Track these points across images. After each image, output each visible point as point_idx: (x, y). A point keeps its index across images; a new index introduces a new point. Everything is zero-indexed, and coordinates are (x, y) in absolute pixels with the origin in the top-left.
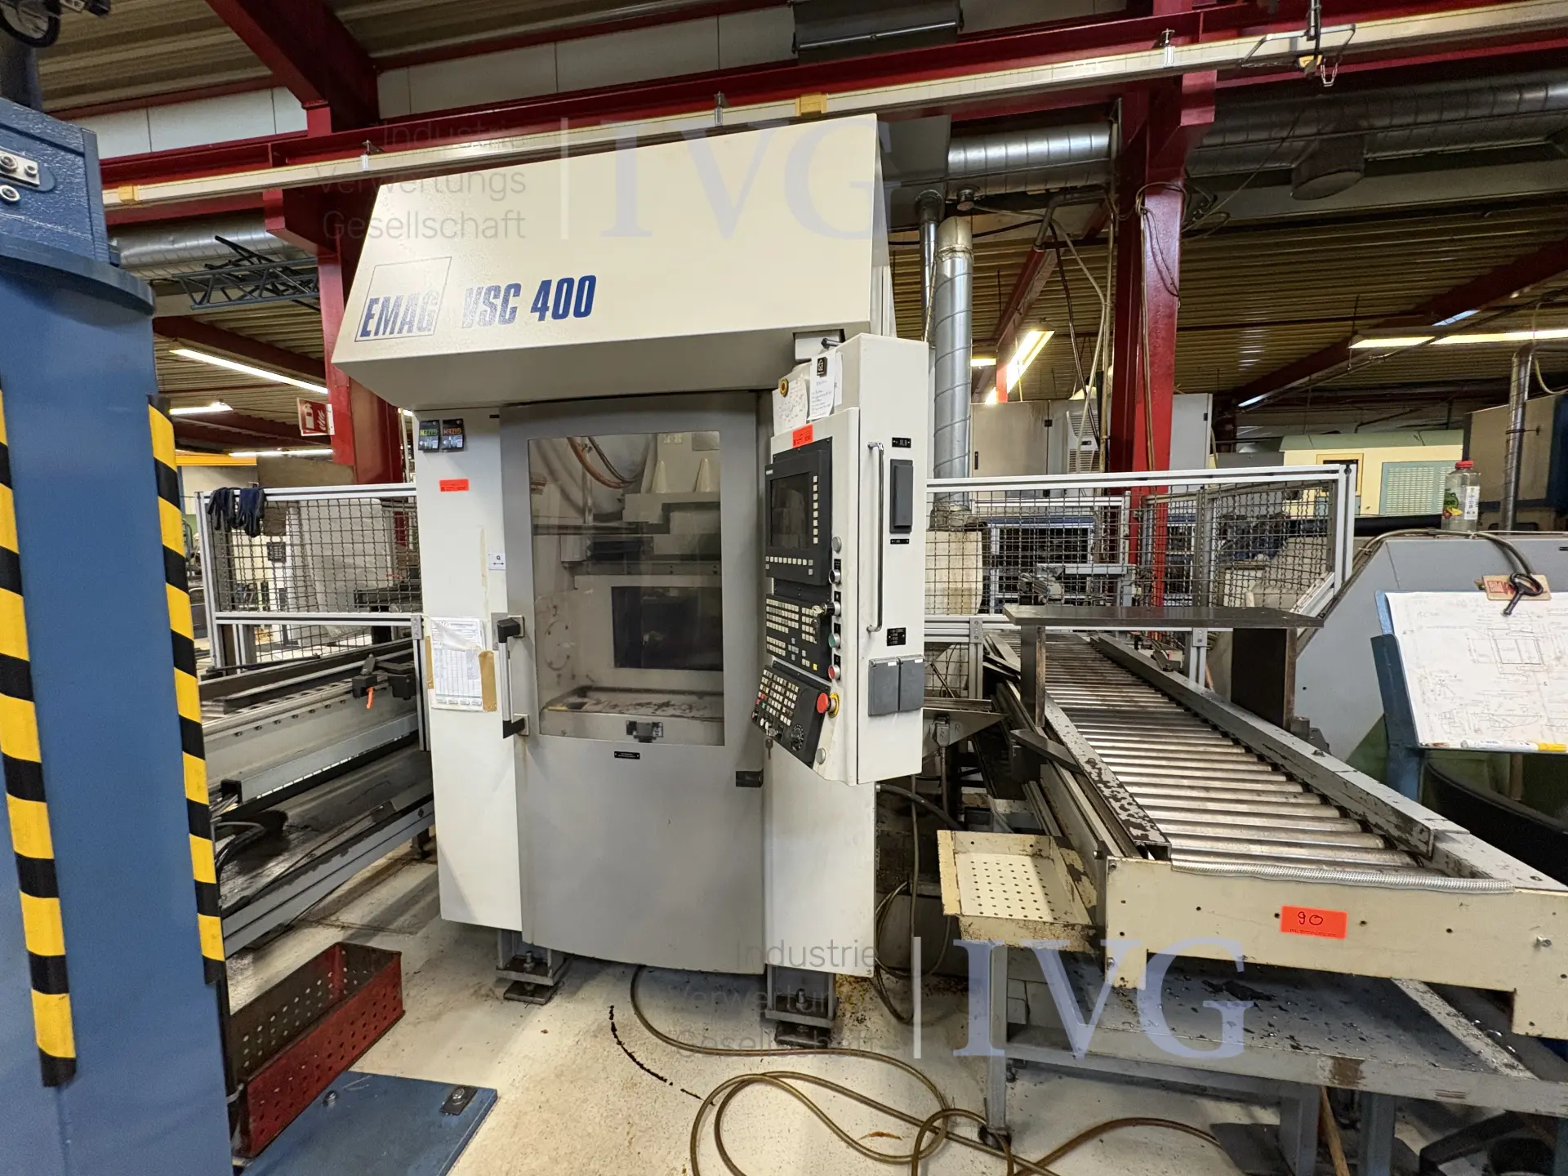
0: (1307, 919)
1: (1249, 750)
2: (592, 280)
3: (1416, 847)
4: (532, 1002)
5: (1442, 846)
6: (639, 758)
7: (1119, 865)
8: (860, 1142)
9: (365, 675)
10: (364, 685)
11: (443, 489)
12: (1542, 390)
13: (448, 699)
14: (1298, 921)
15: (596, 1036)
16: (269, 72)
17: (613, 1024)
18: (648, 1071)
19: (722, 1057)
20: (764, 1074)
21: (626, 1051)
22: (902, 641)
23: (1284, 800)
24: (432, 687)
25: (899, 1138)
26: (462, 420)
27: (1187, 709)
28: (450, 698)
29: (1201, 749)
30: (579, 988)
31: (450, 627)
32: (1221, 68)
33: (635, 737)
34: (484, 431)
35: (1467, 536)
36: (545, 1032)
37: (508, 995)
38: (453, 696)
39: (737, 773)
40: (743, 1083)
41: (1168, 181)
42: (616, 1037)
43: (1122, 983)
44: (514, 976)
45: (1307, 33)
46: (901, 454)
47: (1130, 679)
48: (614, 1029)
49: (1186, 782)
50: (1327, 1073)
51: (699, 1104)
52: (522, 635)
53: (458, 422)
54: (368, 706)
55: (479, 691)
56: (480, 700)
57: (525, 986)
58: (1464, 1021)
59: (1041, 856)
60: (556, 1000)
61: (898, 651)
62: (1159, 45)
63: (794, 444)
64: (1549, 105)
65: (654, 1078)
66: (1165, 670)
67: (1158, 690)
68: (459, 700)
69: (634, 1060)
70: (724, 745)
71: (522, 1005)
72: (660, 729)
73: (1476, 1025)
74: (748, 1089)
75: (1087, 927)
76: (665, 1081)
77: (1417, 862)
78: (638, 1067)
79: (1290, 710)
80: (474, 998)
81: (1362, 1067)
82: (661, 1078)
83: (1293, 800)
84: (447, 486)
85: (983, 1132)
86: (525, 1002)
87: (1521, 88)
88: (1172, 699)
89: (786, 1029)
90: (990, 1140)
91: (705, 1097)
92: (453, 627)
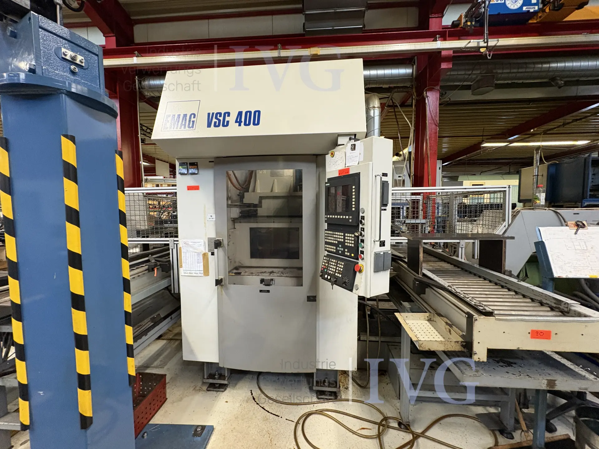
0: (539, 334)
1: (490, 281)
2: (259, 112)
3: (563, 309)
4: (219, 391)
5: (573, 308)
6: (269, 292)
7: (478, 319)
8: (357, 432)
9: (153, 263)
10: (153, 267)
11: (188, 189)
12: (544, 162)
13: (188, 272)
14: (537, 334)
15: (247, 402)
16: (90, 20)
17: (253, 397)
18: (271, 413)
19: (299, 406)
20: (316, 411)
21: (261, 406)
22: (384, 245)
23: (511, 297)
24: (182, 267)
25: (370, 429)
26: (197, 163)
27: (462, 269)
28: (190, 271)
29: (475, 282)
30: (236, 384)
31: (190, 243)
32: (454, 50)
33: (264, 285)
34: (206, 167)
35: (546, 209)
36: (227, 402)
37: (208, 389)
38: (191, 270)
39: (308, 296)
40: (309, 415)
41: (435, 86)
42: (255, 401)
43: (479, 360)
44: (211, 381)
45: (484, 41)
46: (384, 179)
47: (436, 260)
48: (254, 399)
49: (477, 292)
50: (545, 385)
51: (294, 424)
52: (222, 246)
53: (196, 164)
54: (155, 275)
55: (202, 268)
56: (203, 272)
57: (216, 385)
58: (576, 366)
59: (431, 320)
60: (228, 389)
61: (383, 249)
62: (435, 40)
63: (339, 174)
64: (550, 70)
65: (274, 416)
66: (450, 256)
67: (448, 263)
68: (193, 272)
69: (265, 410)
70: (302, 285)
71: (215, 392)
72: (273, 281)
73: (581, 368)
74: (311, 417)
75: (462, 342)
76: (279, 416)
77: (563, 314)
78: (267, 412)
79: (504, 268)
80: (194, 391)
81: (556, 382)
82: (277, 416)
83: (514, 297)
84: (190, 188)
85: (400, 424)
86: (216, 391)
87: (542, 63)
88: (455, 266)
89: (320, 394)
90: (403, 426)
91: (296, 421)
92: (192, 243)
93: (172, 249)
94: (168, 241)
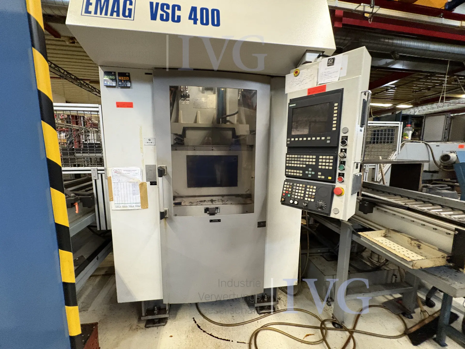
2: (218, 12)
4: (160, 326)
6: (220, 221)
8: (304, 340)
9: (72, 197)
10: (74, 202)
13: (121, 205)
15: (193, 332)
17: (197, 325)
18: (221, 339)
19: (245, 325)
20: (262, 327)
21: (208, 334)
24: (113, 200)
25: (313, 335)
26: (129, 73)
28: (123, 205)
31: (123, 172)
33: (208, 214)
36: (171, 336)
37: (147, 326)
38: (125, 204)
39: (258, 222)
40: (257, 333)
42: (201, 329)
44: (150, 317)
45: (370, 6)
48: (199, 327)
51: (248, 344)
52: (165, 174)
53: (127, 74)
54: (77, 212)
55: (139, 200)
56: (140, 204)
57: (155, 320)
60: (169, 321)
61: (357, 171)
63: (309, 93)
65: (225, 341)
68: (128, 205)
69: (213, 336)
70: (253, 212)
71: (155, 328)
72: (219, 210)
74: (259, 334)
75: (447, 257)
76: (229, 341)
78: (216, 339)
80: (131, 331)
82: (227, 340)
84: (120, 105)
86: (156, 326)
89: (260, 310)
90: (336, 325)
91: (247, 341)
92: (125, 172)
93: (95, 180)
94: (90, 170)
